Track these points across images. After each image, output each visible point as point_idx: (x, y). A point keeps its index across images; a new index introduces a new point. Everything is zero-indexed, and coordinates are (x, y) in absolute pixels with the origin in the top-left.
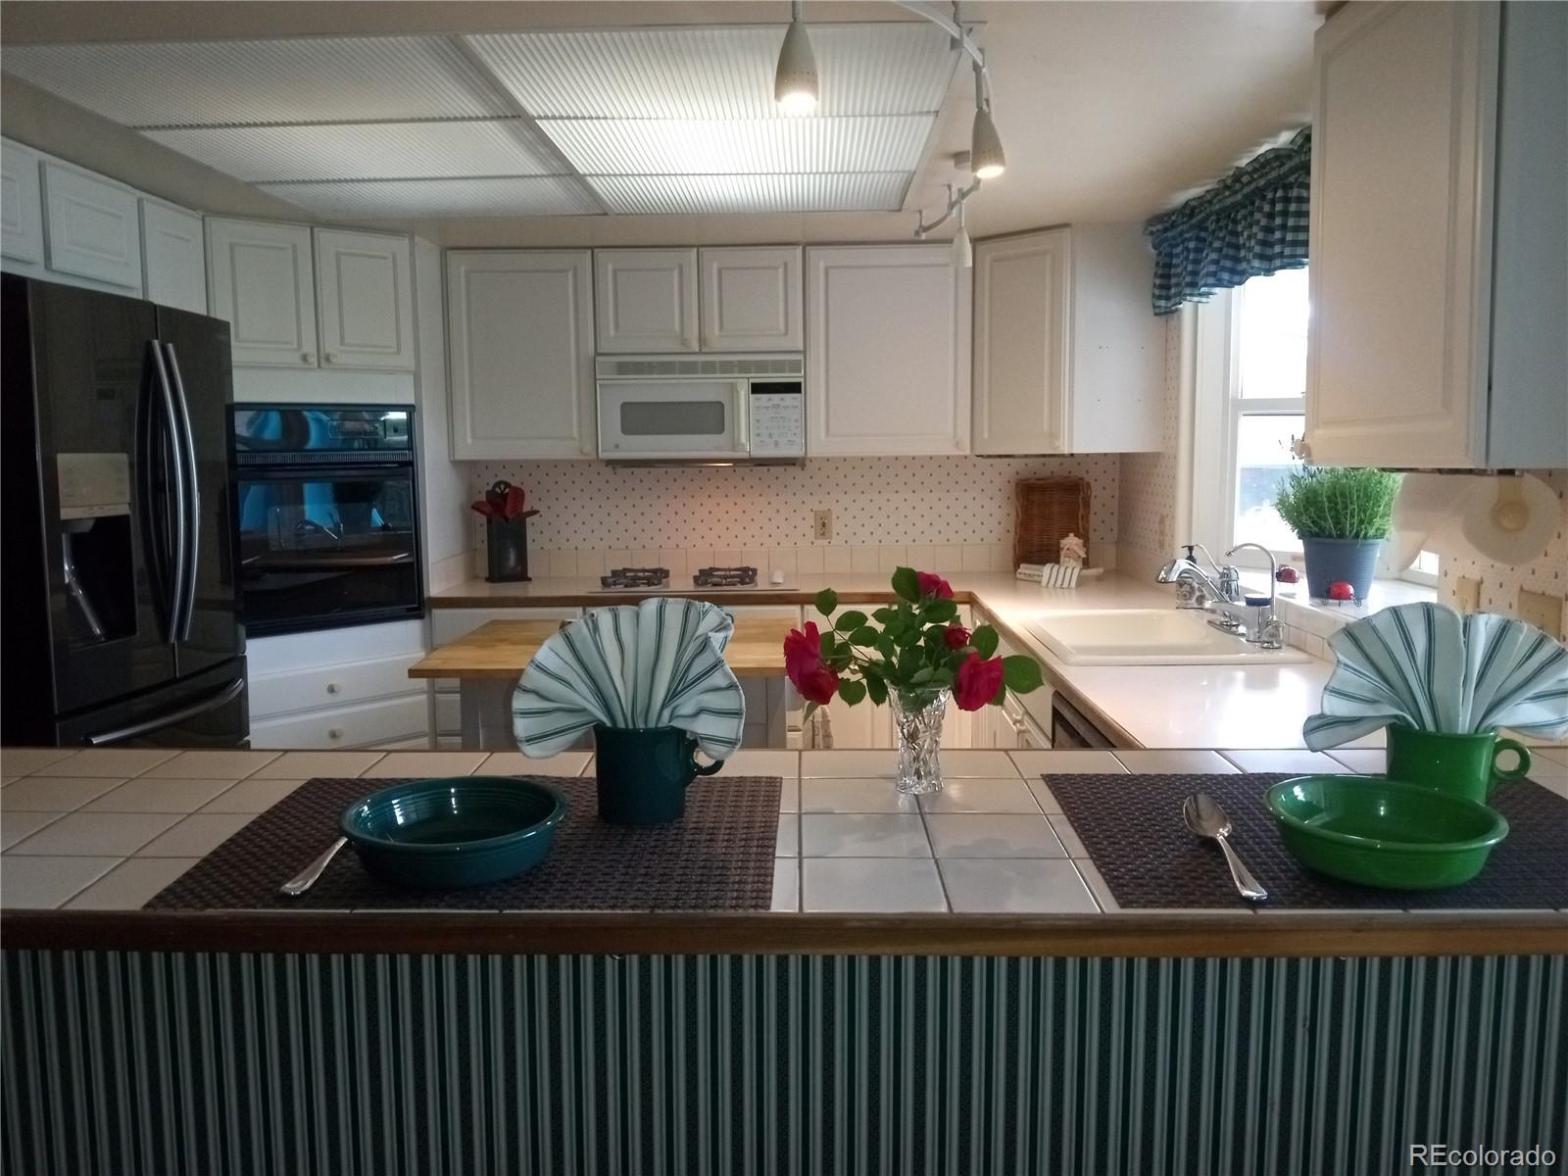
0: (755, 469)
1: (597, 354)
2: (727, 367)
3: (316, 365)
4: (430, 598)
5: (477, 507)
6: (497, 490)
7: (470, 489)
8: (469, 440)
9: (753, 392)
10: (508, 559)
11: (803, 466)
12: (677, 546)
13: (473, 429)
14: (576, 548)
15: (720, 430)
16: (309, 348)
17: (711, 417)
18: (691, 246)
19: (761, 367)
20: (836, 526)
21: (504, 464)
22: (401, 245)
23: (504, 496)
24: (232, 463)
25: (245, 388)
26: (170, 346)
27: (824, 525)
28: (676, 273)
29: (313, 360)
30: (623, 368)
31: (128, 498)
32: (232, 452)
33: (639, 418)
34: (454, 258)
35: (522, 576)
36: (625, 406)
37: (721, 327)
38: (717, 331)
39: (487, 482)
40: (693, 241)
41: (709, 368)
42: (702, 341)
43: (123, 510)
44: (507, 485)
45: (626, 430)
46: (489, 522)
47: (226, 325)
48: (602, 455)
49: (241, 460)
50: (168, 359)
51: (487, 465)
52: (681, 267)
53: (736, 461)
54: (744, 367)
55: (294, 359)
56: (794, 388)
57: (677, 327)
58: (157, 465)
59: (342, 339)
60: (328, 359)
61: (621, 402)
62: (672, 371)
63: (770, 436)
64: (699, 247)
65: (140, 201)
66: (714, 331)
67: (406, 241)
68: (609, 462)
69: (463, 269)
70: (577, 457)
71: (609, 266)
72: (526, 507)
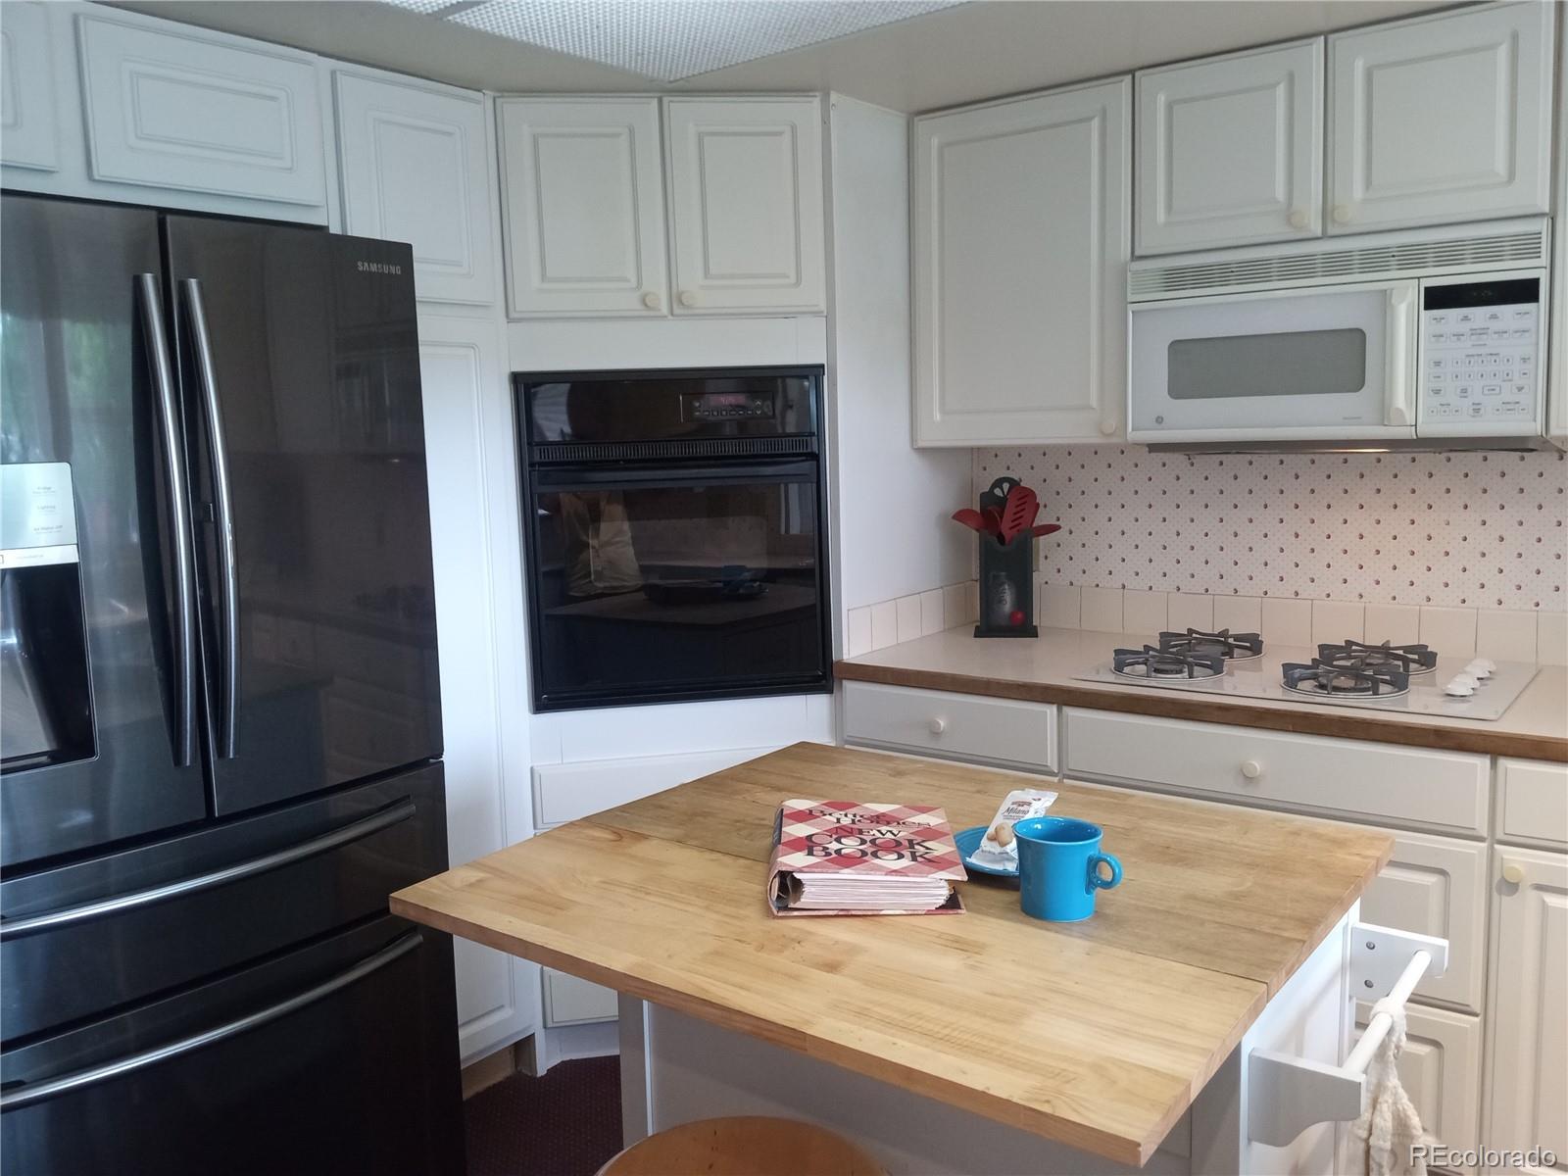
1: (1134, 257)
2: (1374, 261)
3: (665, 310)
4: (840, 663)
5: (961, 516)
6: (998, 492)
7: (968, 489)
8: (938, 417)
9: (1428, 307)
10: (1001, 601)
12: (1297, 594)
13: (942, 398)
14: (1124, 587)
15: (1358, 384)
16: (656, 284)
17: (1338, 359)
18: (1314, 35)
19: (1449, 254)
22: (805, 110)
23: (1002, 503)
28: (1281, 92)
30: (1175, 280)
33: (1203, 367)
34: (922, 125)
35: (1022, 626)
36: (1177, 348)
37: (1368, 183)
38: (1358, 193)
40: (1318, 25)
41: (1338, 264)
42: (1326, 214)
45: (1178, 390)
46: (981, 541)
48: (1132, 435)
51: (996, 452)
52: (1295, 77)
53: (1395, 445)
54: (1410, 257)
55: (630, 302)
56: (1523, 291)
57: (1280, 193)
59: (707, 268)
60: (685, 301)
61: (1170, 339)
63: (1464, 392)
64: (1327, 33)
66: (1353, 194)
67: (816, 102)
68: (1154, 448)
69: (935, 142)
70: (1095, 439)
71: (1162, 99)
72: (1043, 518)
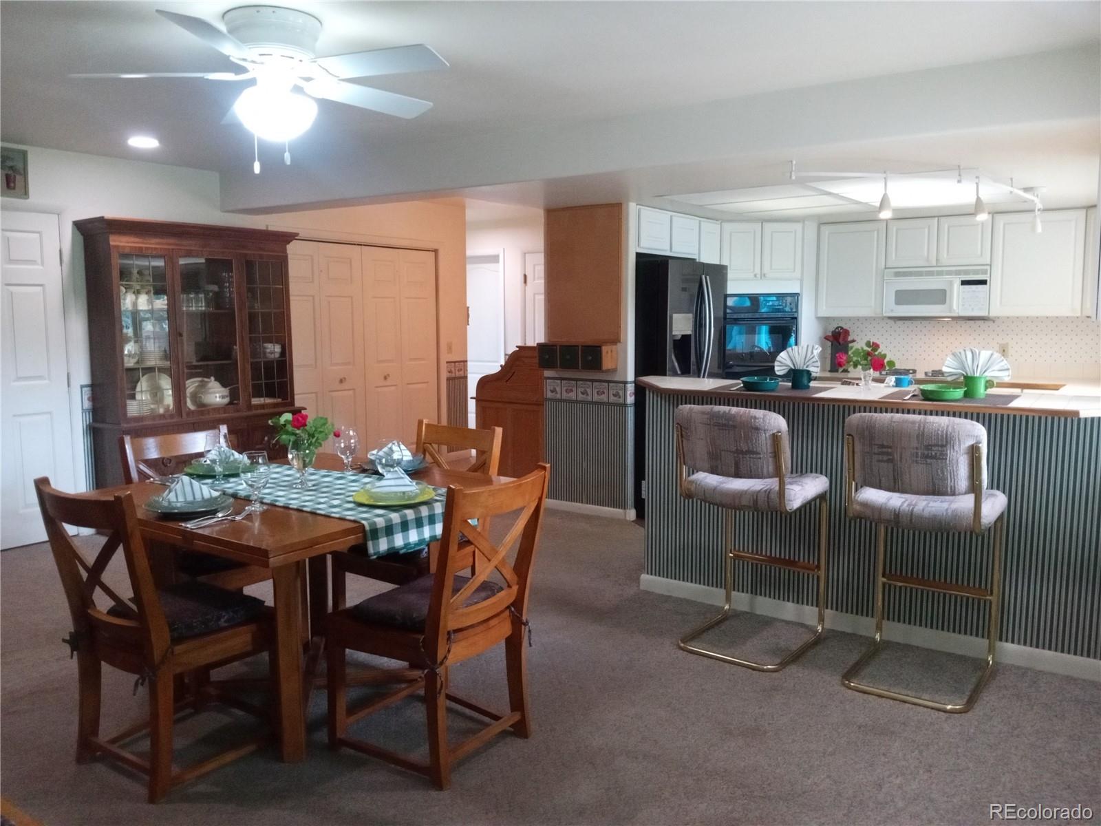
0: (968, 322)
1: (886, 268)
2: (949, 273)
3: (760, 278)
5: (826, 338)
6: (837, 330)
7: (825, 330)
8: (824, 308)
9: (961, 285)
11: (994, 322)
13: (826, 303)
15: (944, 302)
16: (758, 271)
17: (940, 296)
18: (934, 217)
19: (966, 273)
20: (1011, 351)
21: (841, 319)
22: (798, 226)
23: (839, 333)
24: (725, 318)
25: (732, 288)
26: (708, 277)
27: (1004, 351)
28: (926, 230)
29: (759, 276)
30: (897, 274)
31: (691, 329)
32: (725, 313)
33: (903, 297)
34: (823, 228)
36: (897, 292)
37: (948, 253)
38: (945, 256)
39: (832, 328)
40: (936, 215)
41: (940, 273)
42: (937, 260)
43: (689, 332)
44: (842, 328)
45: (897, 303)
46: (832, 345)
47: (727, 266)
48: (885, 315)
49: (728, 317)
50: (707, 281)
51: (834, 319)
52: (929, 227)
53: (953, 318)
54: (958, 273)
55: (752, 276)
56: (983, 282)
57: (926, 254)
58: (701, 319)
59: (771, 266)
60: (764, 275)
61: (895, 290)
62: (921, 275)
63: (970, 305)
64: (938, 217)
65: (700, 221)
67: (801, 225)
68: (890, 318)
69: (827, 233)
70: (873, 315)
71: (895, 229)
72: (850, 338)
